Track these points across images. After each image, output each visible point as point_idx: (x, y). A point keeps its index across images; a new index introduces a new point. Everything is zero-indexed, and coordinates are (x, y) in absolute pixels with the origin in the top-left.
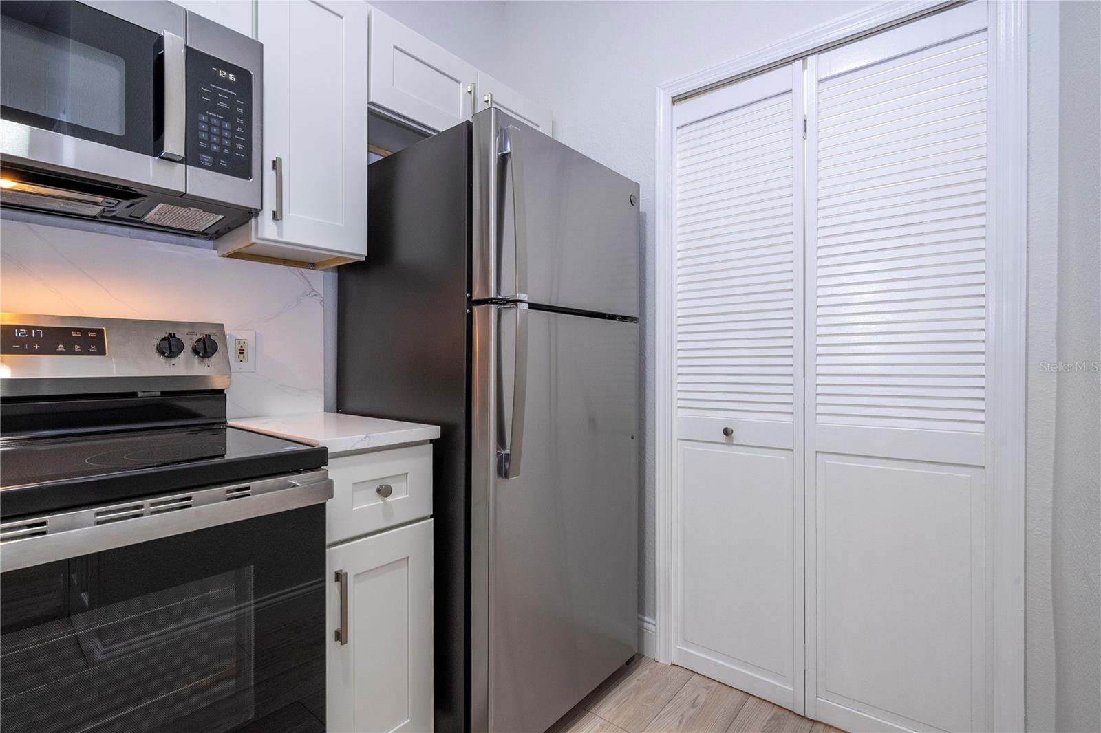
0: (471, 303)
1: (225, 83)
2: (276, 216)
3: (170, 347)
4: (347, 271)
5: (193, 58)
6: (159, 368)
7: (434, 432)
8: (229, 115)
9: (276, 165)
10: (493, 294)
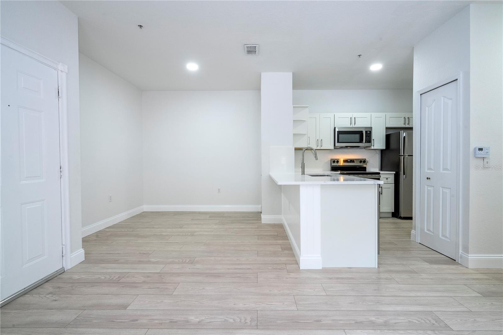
0: (400, 156)
1: (368, 133)
2: (373, 146)
3: (361, 162)
4: (382, 151)
5: (366, 132)
6: (359, 164)
7: (394, 172)
8: (369, 136)
9: (373, 140)
10: (402, 155)
